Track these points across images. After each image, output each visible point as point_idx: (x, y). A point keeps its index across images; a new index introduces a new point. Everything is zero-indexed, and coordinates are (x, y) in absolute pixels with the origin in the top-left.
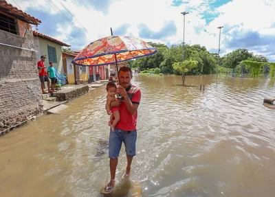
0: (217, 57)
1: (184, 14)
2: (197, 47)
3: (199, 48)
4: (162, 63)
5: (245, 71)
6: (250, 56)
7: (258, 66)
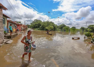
0: (57, 26)
1: (49, 12)
2: (51, 22)
3: (52, 22)
4: (40, 27)
5: (65, 30)
6: (65, 26)
7: (68, 29)
